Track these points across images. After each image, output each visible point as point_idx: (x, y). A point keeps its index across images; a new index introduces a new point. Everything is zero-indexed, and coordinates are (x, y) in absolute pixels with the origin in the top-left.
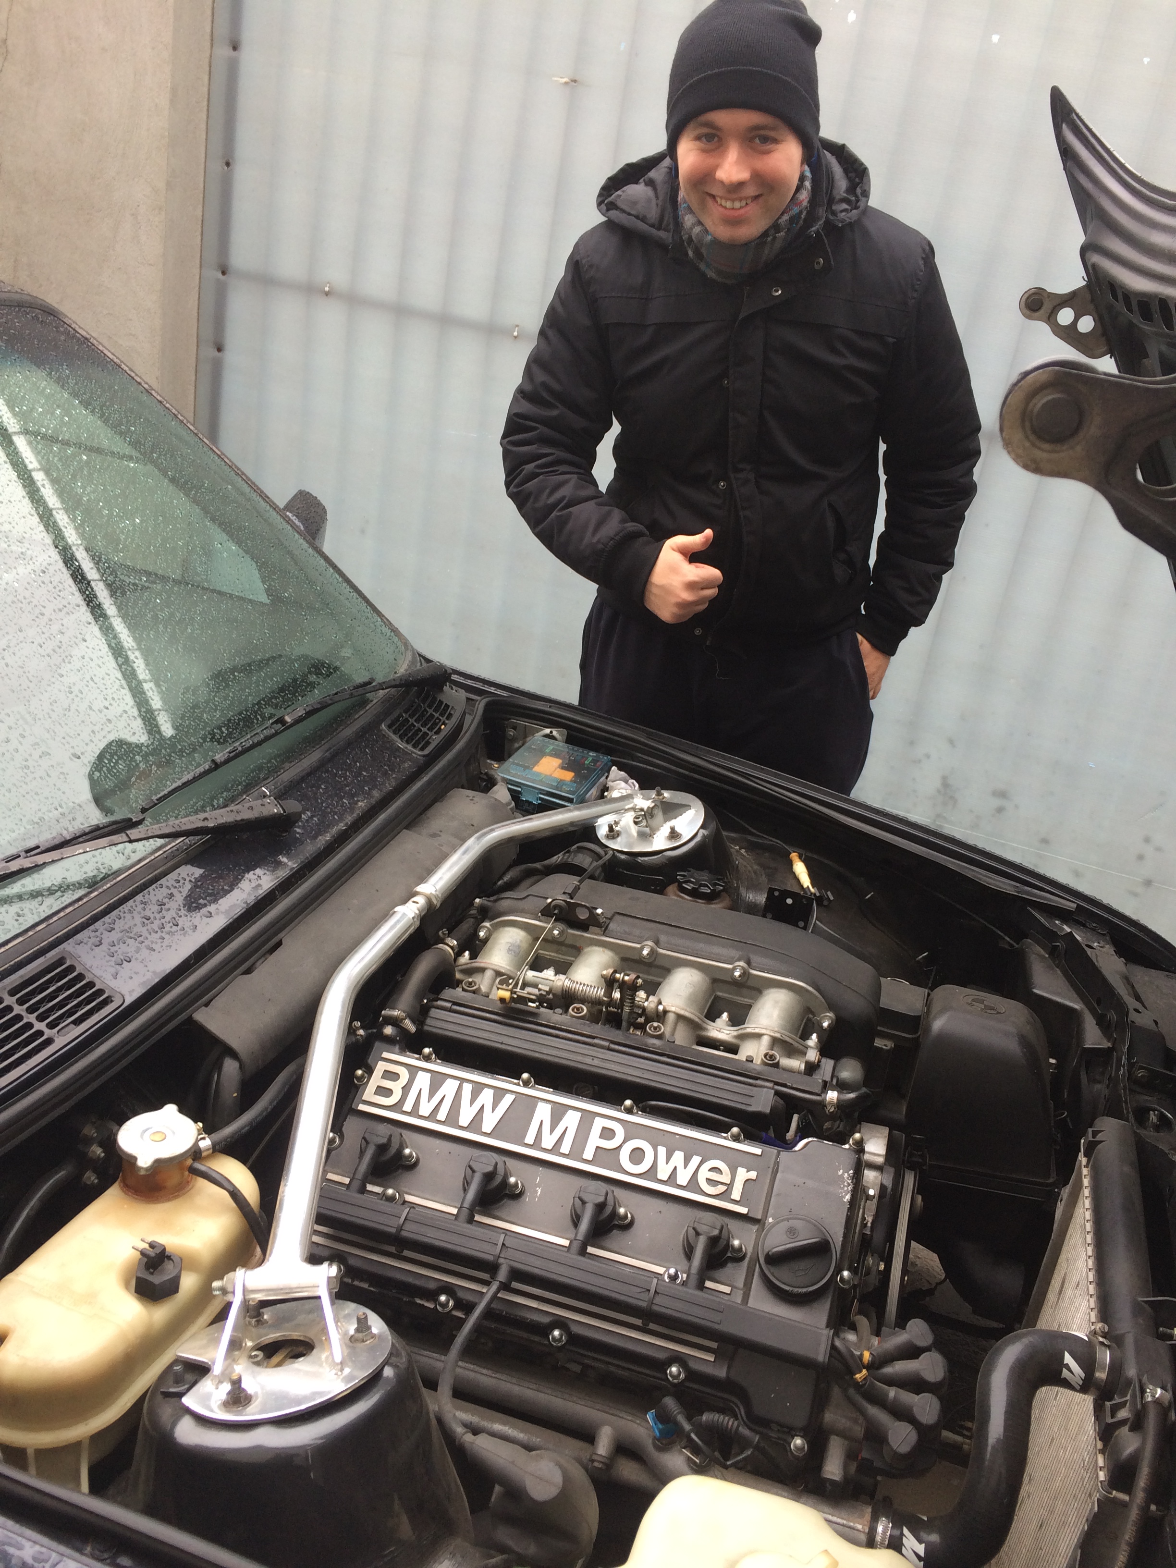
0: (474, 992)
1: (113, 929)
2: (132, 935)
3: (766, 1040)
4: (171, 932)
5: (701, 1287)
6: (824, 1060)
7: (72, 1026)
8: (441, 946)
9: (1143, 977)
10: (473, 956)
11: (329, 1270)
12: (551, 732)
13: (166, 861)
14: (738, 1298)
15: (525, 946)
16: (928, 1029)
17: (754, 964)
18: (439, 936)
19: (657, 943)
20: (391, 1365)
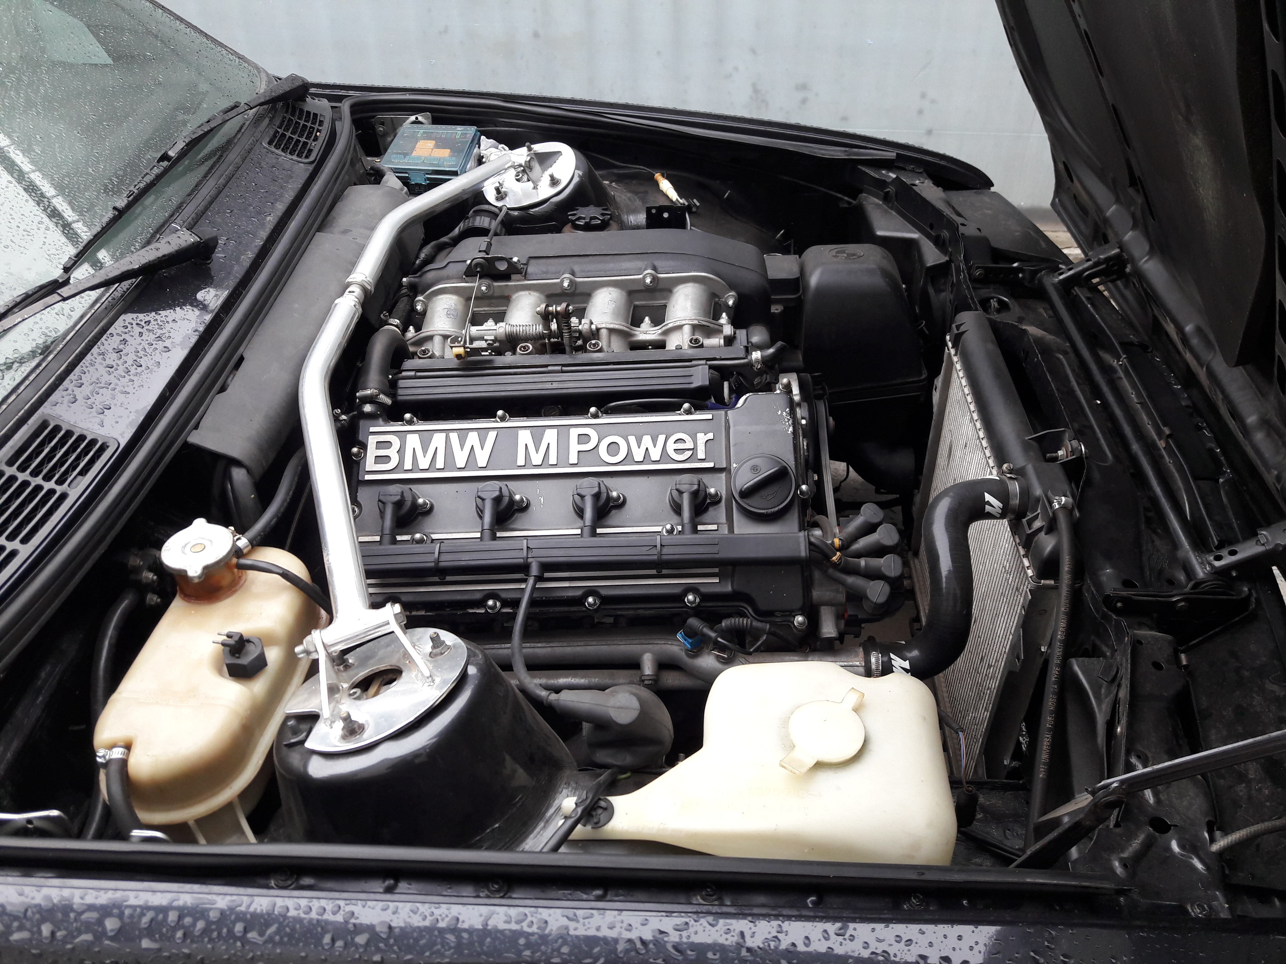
0: (430, 357)
1: (83, 384)
2: (102, 385)
3: (687, 329)
4: (137, 373)
5: (695, 531)
6: (738, 331)
7: (80, 478)
8: (386, 327)
9: (960, 198)
10: (418, 329)
11: (392, 611)
12: (417, 118)
13: (107, 311)
14: (725, 530)
15: (460, 307)
16: (806, 287)
17: (660, 270)
18: (382, 319)
19: (573, 274)
20: (472, 664)
